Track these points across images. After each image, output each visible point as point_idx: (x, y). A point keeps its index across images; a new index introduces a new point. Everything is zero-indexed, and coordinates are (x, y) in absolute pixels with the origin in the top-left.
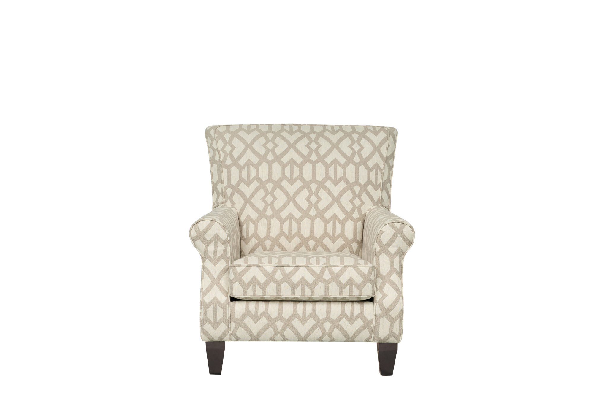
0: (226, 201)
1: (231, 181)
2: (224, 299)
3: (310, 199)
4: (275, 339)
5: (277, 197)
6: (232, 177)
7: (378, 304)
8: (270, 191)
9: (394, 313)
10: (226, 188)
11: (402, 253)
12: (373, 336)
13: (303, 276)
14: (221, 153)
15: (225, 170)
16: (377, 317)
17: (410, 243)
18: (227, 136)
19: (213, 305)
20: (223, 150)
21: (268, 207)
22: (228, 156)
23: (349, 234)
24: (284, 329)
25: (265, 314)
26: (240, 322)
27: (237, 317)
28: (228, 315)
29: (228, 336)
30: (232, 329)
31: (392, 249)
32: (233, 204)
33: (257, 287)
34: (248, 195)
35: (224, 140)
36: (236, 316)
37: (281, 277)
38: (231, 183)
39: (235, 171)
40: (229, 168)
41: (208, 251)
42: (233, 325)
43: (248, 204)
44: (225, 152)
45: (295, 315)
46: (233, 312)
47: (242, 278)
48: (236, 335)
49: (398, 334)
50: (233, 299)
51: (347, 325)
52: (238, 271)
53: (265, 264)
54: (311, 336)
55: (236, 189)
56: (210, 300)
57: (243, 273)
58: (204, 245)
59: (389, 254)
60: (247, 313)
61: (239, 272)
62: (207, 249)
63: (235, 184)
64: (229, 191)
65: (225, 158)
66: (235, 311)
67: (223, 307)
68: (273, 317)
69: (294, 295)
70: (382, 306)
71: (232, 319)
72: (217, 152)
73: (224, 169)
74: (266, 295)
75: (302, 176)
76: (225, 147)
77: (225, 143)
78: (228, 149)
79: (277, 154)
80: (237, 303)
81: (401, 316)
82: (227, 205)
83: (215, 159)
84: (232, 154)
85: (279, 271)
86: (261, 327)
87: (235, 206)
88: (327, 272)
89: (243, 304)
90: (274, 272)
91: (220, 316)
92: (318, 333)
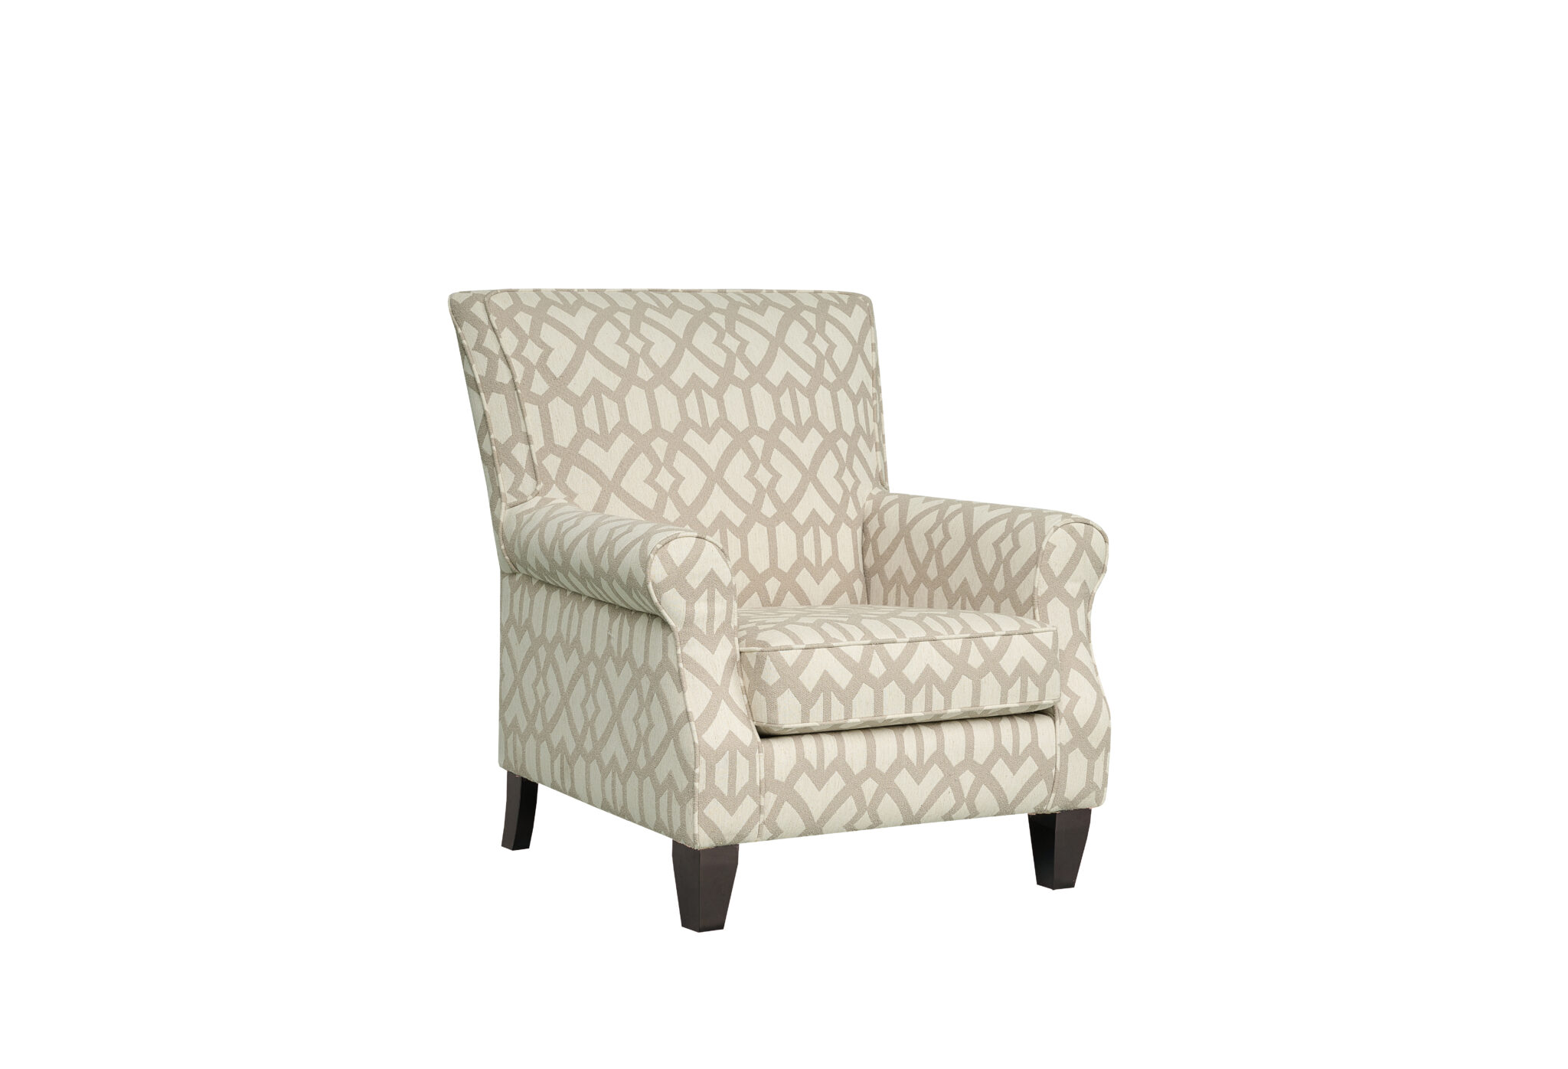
0: (547, 489)
1: (555, 437)
2: (748, 735)
3: (755, 476)
4: (856, 825)
5: (683, 473)
6: (554, 427)
7: (1063, 719)
8: (662, 458)
9: (1094, 740)
10: (543, 453)
11: (1087, 596)
12: (1053, 795)
13: (928, 665)
14: (514, 362)
15: (532, 411)
16: (1065, 750)
17: (1101, 569)
18: (524, 320)
19: (728, 752)
20: (518, 354)
21: (666, 500)
22: (536, 371)
23: (848, 559)
24: (877, 797)
25: (840, 765)
26: (787, 792)
27: (780, 779)
28: (760, 775)
29: (756, 829)
30: (767, 811)
31: (1072, 587)
32: (571, 496)
33: (834, 700)
34: (610, 473)
35: (516, 329)
36: (777, 777)
37: (883, 670)
38: (556, 443)
39: (559, 409)
40: (542, 402)
41: (696, 617)
42: (769, 799)
43: (613, 494)
44: (525, 361)
45: (901, 762)
46: (769, 767)
47: (800, 678)
48: (775, 824)
49: (1100, 787)
50: (765, 735)
51: (1006, 776)
52: (788, 663)
53: (841, 641)
54: (933, 811)
55: (571, 456)
56: (720, 741)
57: (801, 665)
58: (684, 601)
59: (1065, 598)
60: (802, 765)
61: (790, 663)
62: (694, 611)
63: (566, 444)
64: (552, 464)
65: (528, 378)
66: (776, 764)
67: (749, 755)
68: (856, 771)
69: (911, 712)
70: (1072, 722)
71: (769, 784)
72: (501, 363)
73: (527, 406)
74: (851, 717)
75: (726, 419)
76: (523, 348)
77: (522, 339)
78: (532, 352)
79: (658, 364)
80: (775, 743)
81: (1106, 743)
82: (555, 499)
83: (498, 379)
84: (546, 367)
85: (876, 656)
86: (831, 797)
87: (576, 500)
88: (974, 648)
89: (789, 744)
90: (867, 658)
91: (742, 779)
92: (947, 799)
